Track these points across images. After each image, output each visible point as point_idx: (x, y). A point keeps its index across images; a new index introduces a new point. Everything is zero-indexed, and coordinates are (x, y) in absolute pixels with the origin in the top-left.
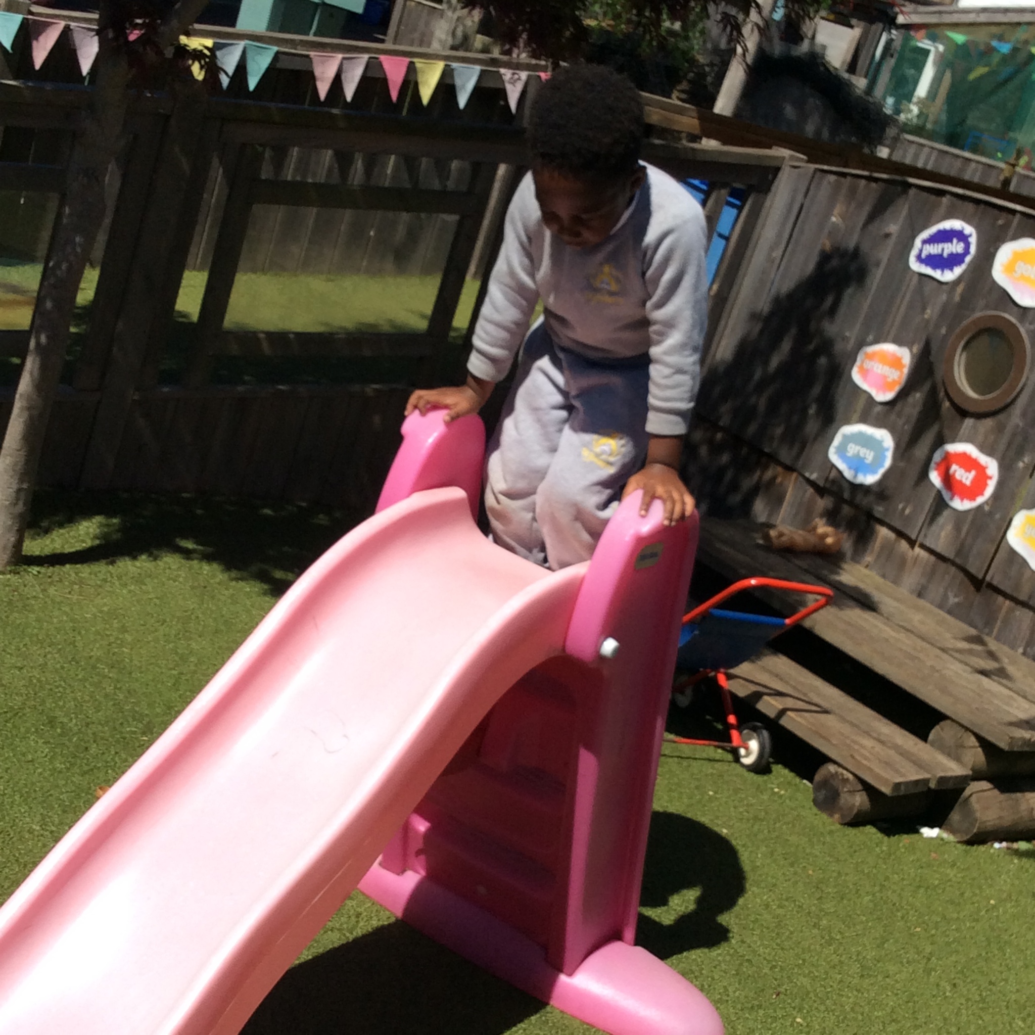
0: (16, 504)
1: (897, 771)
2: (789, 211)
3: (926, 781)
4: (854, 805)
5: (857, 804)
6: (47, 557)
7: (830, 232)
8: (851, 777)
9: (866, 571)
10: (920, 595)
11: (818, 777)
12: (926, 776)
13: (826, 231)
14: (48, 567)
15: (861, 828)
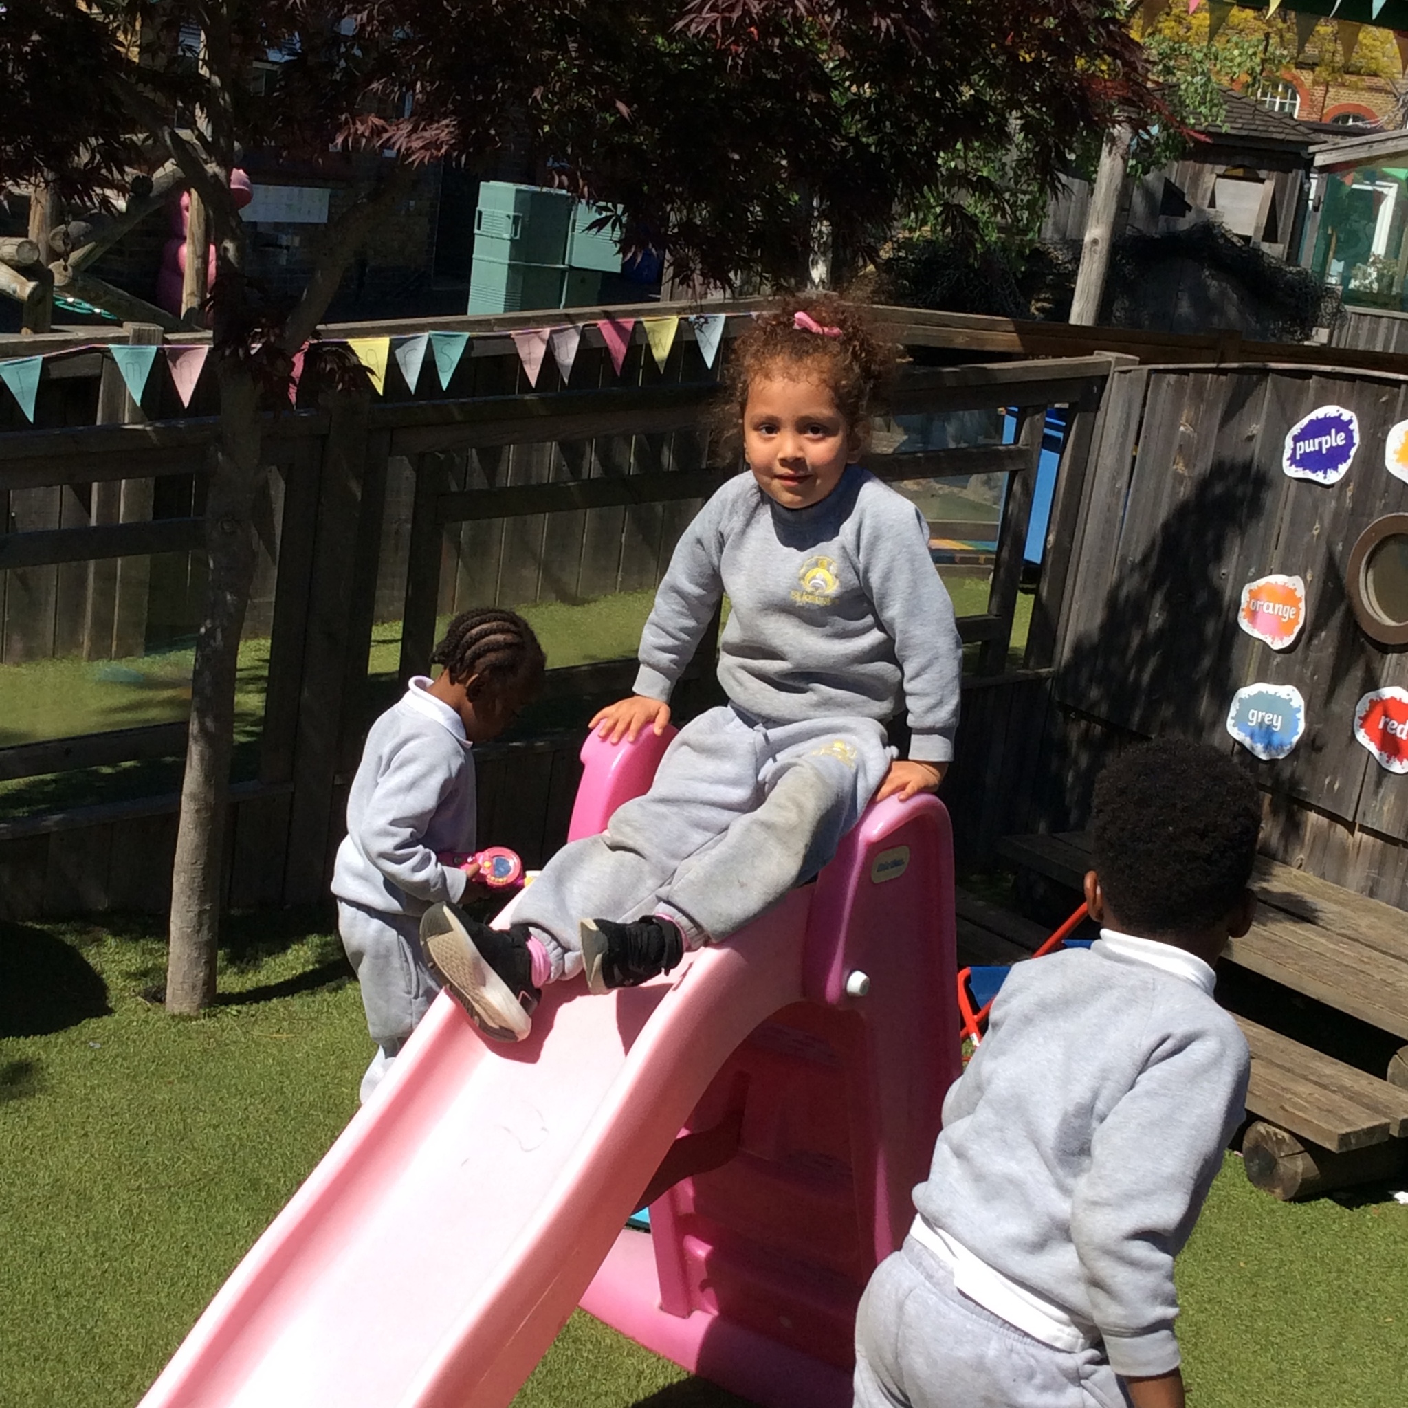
0: (198, 931)
1: (1342, 1119)
2: (1127, 426)
3: (1384, 1128)
4: (1296, 1172)
5: (1300, 1170)
6: (249, 992)
7: (1181, 446)
8: (1286, 1135)
9: (1300, 873)
10: (1372, 894)
11: (1246, 1144)
12: (1385, 1120)
13: (1176, 446)
14: (251, 1004)
15: (1313, 1203)
